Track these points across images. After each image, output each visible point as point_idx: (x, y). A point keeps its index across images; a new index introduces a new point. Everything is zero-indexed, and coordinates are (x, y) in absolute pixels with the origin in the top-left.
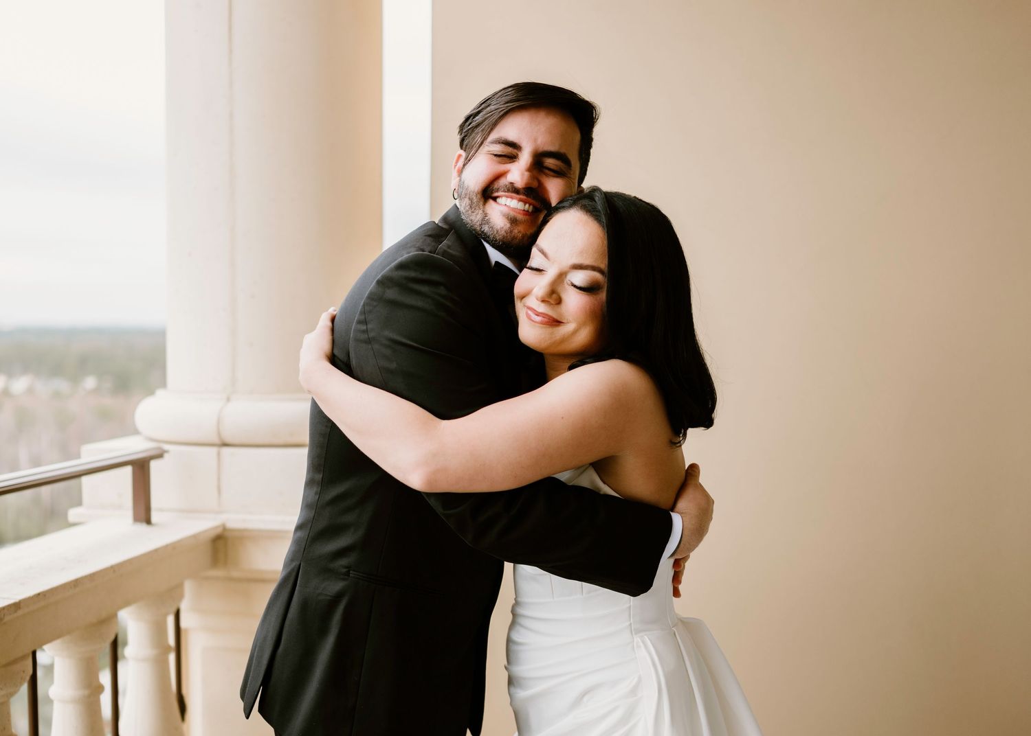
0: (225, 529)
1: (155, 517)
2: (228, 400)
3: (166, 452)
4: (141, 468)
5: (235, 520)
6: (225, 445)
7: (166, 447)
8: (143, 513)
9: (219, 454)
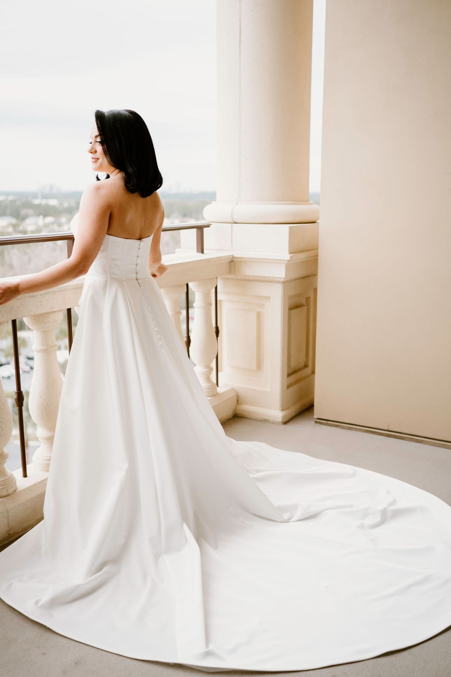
0: (233, 257)
1: (205, 251)
2: (237, 204)
3: (211, 225)
4: (200, 229)
5: (237, 254)
6: (235, 223)
7: (211, 223)
8: (201, 249)
9: (232, 226)
